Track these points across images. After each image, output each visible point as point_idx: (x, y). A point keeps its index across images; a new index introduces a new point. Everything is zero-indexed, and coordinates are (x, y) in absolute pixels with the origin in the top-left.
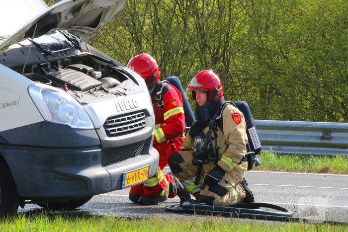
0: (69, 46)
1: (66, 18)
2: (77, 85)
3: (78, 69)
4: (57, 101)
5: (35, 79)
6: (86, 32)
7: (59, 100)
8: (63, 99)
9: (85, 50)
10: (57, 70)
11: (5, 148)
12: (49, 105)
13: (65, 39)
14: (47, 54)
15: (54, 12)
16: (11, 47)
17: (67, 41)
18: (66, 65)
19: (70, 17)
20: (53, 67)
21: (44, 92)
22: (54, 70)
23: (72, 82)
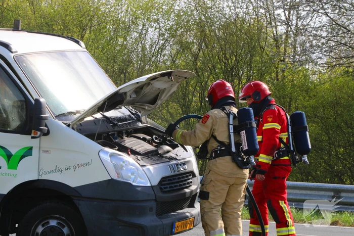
0: (132, 119)
1: (131, 97)
2: (138, 150)
3: (139, 138)
4: (121, 163)
5: (104, 145)
6: (147, 108)
7: (124, 162)
8: (127, 161)
9: (145, 122)
10: (122, 138)
11: (79, 200)
12: (115, 166)
13: (129, 113)
14: (115, 125)
15: (121, 92)
16: (86, 119)
17: (131, 115)
18: (129, 135)
19: (134, 96)
20: (119, 136)
21: (112, 155)
22: (120, 138)
23: (134, 148)
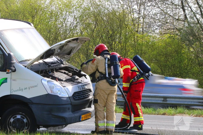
0: (59, 63)
1: (57, 51)
2: (61, 79)
3: (62, 72)
4: (53, 85)
5: (44, 76)
6: (66, 57)
7: (54, 85)
8: (56, 84)
9: (65, 64)
10: (53, 73)
11: (32, 105)
12: (50, 87)
13: (57, 60)
14: (49, 66)
15: (52, 49)
16: (34, 63)
17: (58, 60)
18: (57, 71)
19: (59, 51)
20: (52, 72)
21: (48, 82)
22: (52, 73)
23: (59, 78)
